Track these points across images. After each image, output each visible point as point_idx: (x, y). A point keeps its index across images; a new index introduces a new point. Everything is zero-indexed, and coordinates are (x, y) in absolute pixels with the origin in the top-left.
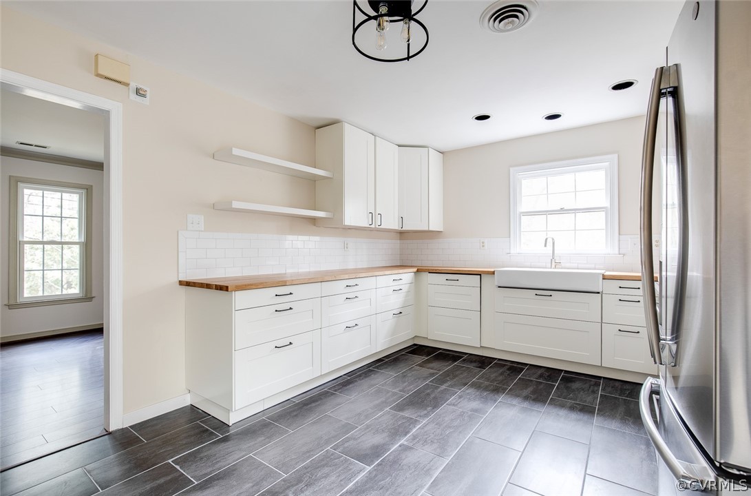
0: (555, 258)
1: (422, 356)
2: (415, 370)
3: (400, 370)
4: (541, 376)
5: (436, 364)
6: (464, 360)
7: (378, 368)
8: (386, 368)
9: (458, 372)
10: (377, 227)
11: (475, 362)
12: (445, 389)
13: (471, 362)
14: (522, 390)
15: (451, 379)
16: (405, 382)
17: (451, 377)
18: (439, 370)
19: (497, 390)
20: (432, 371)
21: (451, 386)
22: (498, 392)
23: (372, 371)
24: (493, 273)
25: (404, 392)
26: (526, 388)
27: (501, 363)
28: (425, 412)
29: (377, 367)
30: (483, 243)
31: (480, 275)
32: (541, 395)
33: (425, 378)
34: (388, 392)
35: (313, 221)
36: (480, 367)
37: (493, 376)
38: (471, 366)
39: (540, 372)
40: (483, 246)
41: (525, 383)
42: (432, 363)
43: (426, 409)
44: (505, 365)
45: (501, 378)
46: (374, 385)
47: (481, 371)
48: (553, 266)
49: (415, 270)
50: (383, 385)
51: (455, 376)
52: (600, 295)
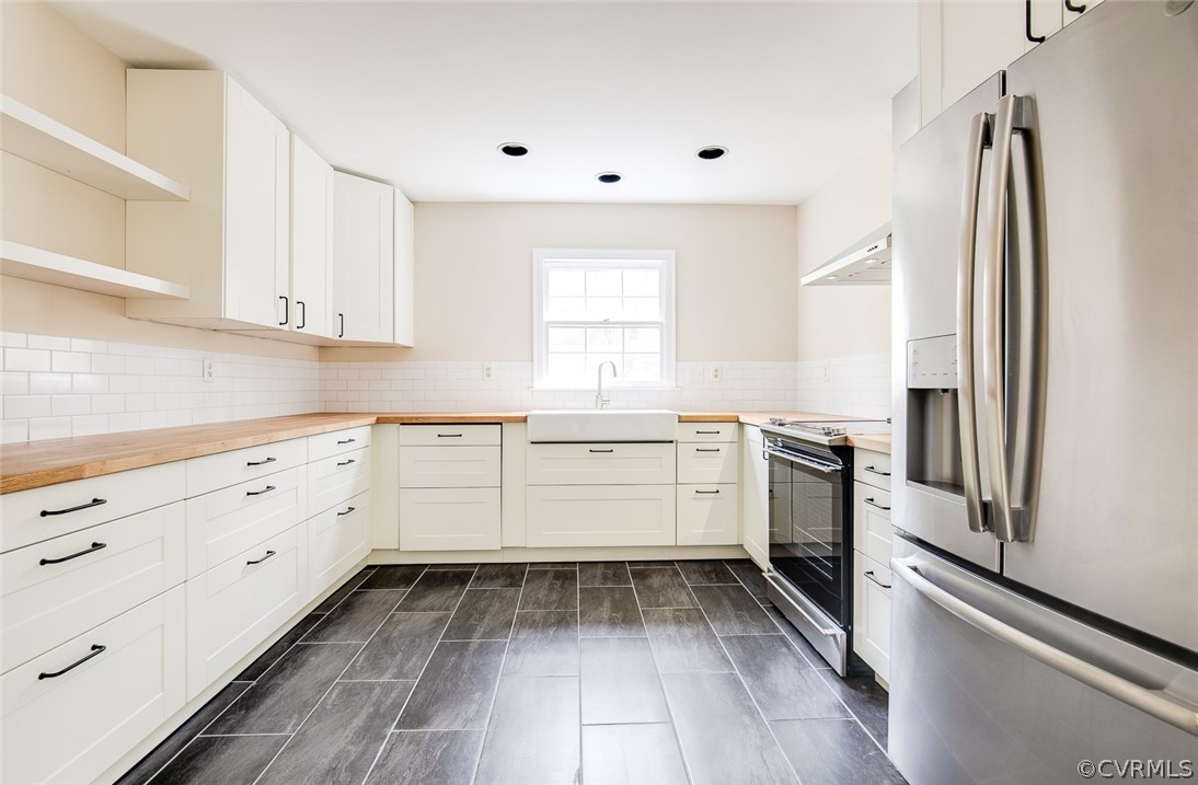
0: (602, 394)
1: (397, 586)
2: (399, 622)
3: (369, 629)
4: (605, 578)
5: (434, 598)
6: (478, 578)
7: (316, 639)
8: (336, 632)
9: (483, 604)
10: (295, 329)
11: (497, 577)
12: (481, 645)
13: (492, 578)
14: (596, 608)
15: (480, 620)
16: (394, 654)
17: (476, 616)
18: (447, 609)
19: (563, 621)
20: (434, 614)
21: (487, 635)
22: (568, 625)
23: (306, 647)
24: (525, 420)
25: (405, 676)
26: (601, 604)
27: (539, 571)
28: (474, 707)
29: (314, 636)
30: (488, 369)
31: (501, 424)
32: (627, 610)
33: (432, 633)
34: (371, 688)
35: (119, 299)
36: (511, 585)
37: (541, 594)
38: (496, 586)
39: (599, 571)
40: (488, 375)
41: (592, 596)
42: (424, 597)
43: (471, 701)
44: (546, 572)
45: (554, 597)
46: (327, 683)
47: (517, 592)
48: (599, 406)
49: (373, 420)
50: (349, 675)
51: (483, 613)
52: (674, 444)
